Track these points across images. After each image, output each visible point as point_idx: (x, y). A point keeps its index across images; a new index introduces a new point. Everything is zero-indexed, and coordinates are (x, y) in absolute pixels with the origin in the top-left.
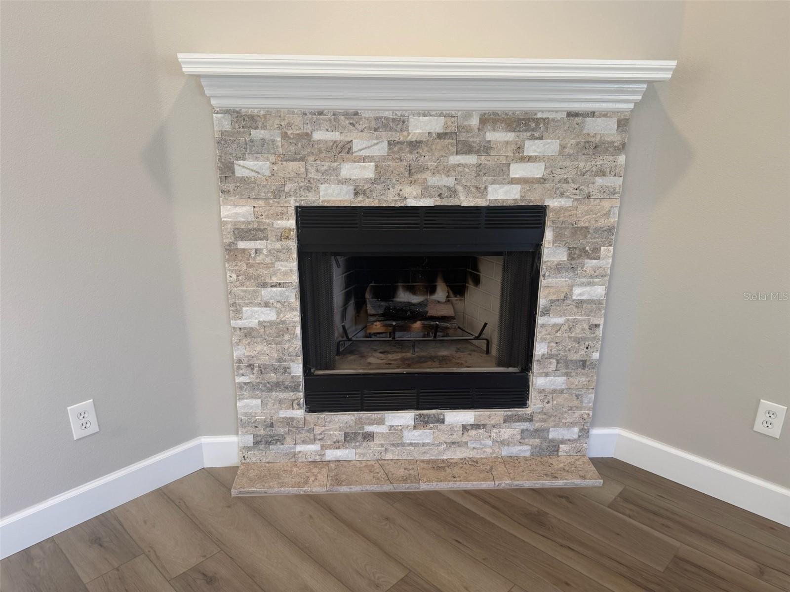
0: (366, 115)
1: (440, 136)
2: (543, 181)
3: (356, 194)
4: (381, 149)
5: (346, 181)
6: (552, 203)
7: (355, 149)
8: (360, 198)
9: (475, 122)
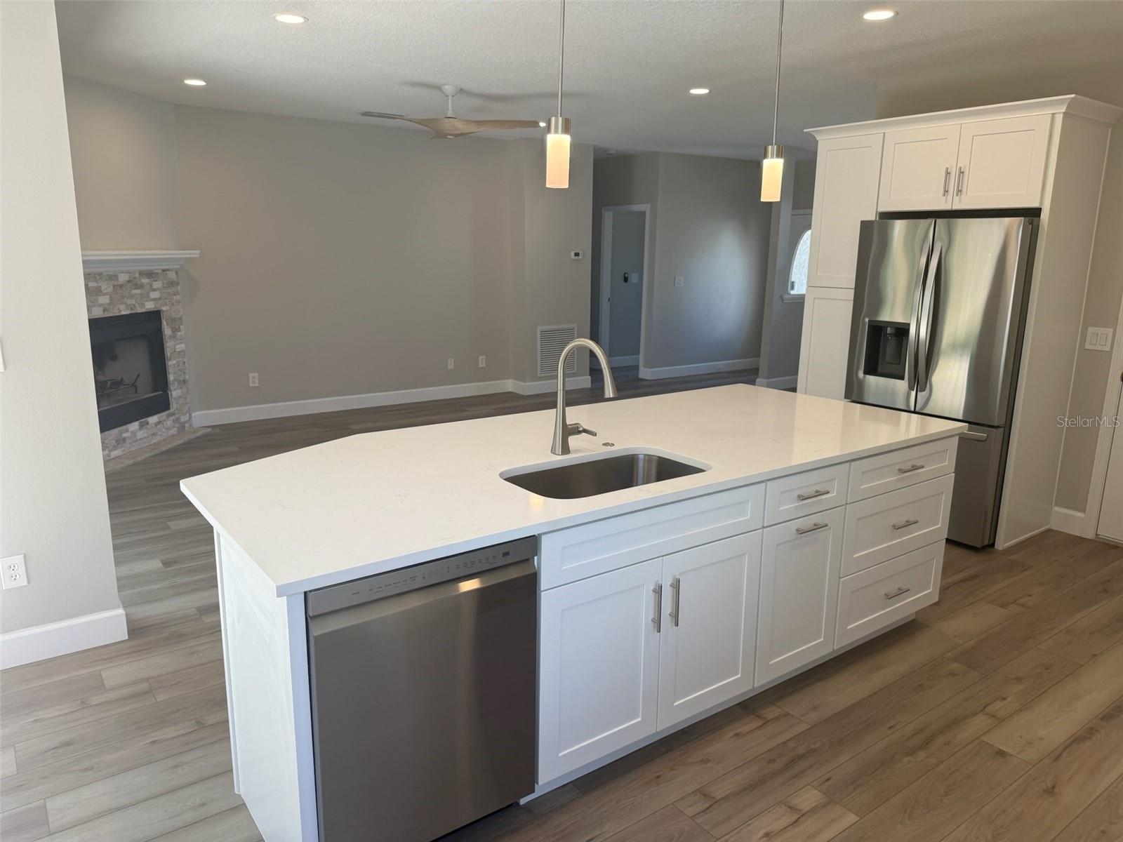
0: (105, 273)
1: (129, 281)
2: (160, 299)
3: (104, 311)
4: (110, 289)
5: (100, 305)
6: (164, 308)
7: (103, 289)
8: (106, 313)
9: (137, 275)
